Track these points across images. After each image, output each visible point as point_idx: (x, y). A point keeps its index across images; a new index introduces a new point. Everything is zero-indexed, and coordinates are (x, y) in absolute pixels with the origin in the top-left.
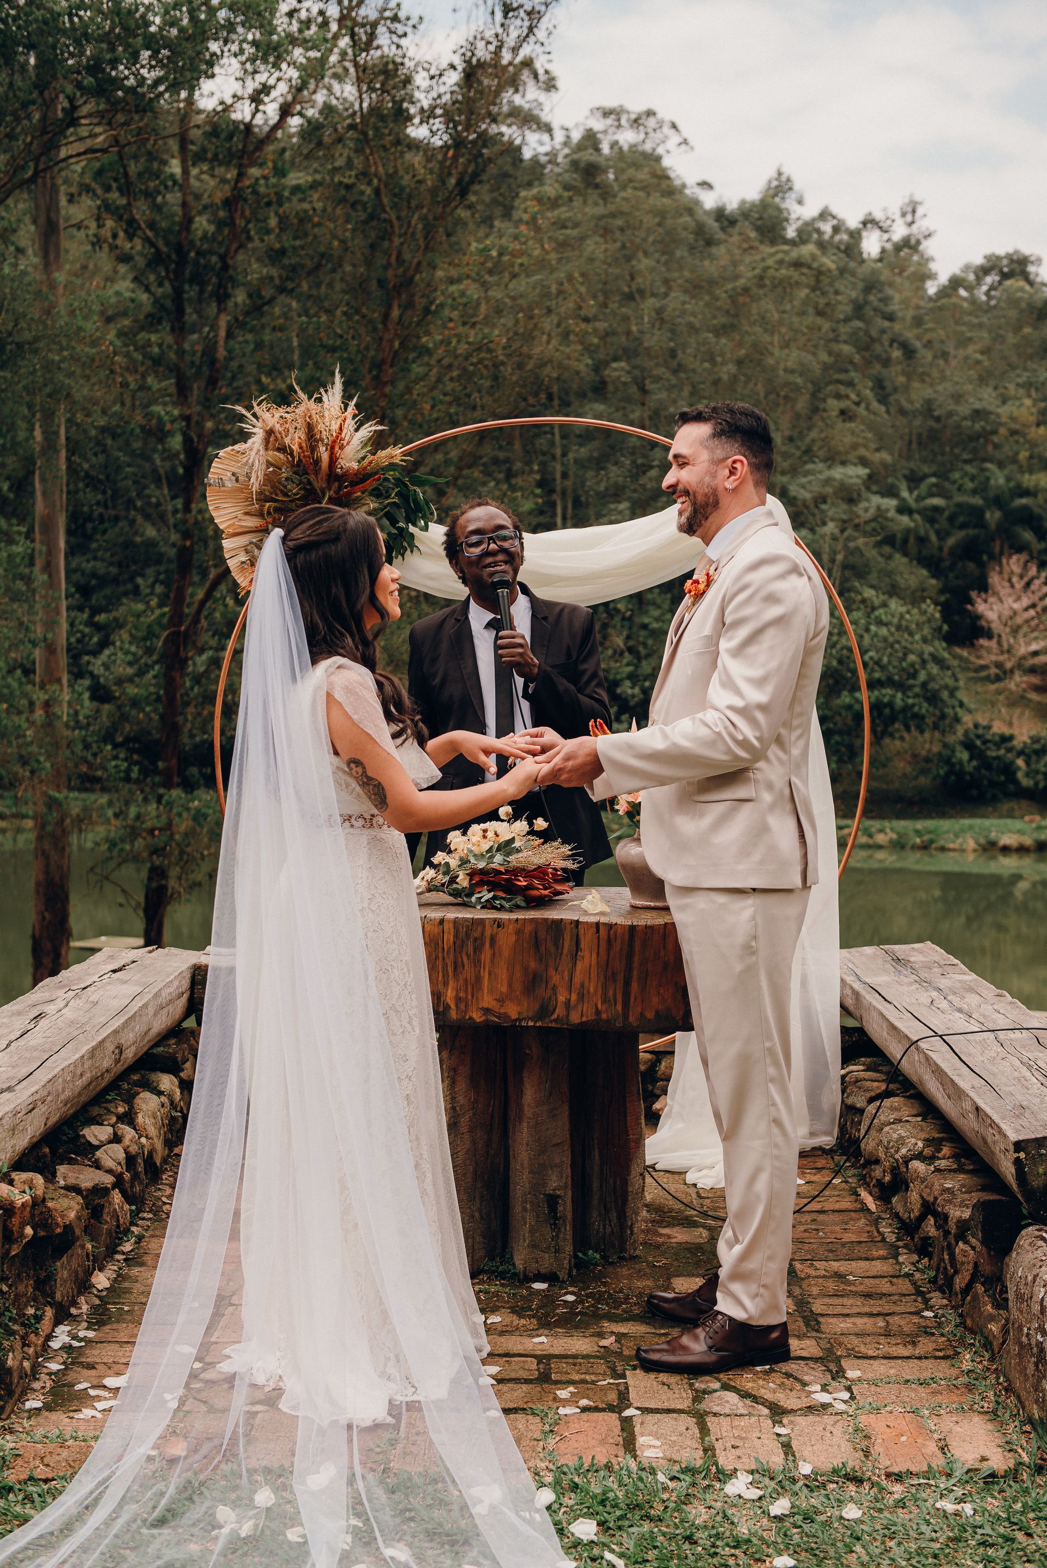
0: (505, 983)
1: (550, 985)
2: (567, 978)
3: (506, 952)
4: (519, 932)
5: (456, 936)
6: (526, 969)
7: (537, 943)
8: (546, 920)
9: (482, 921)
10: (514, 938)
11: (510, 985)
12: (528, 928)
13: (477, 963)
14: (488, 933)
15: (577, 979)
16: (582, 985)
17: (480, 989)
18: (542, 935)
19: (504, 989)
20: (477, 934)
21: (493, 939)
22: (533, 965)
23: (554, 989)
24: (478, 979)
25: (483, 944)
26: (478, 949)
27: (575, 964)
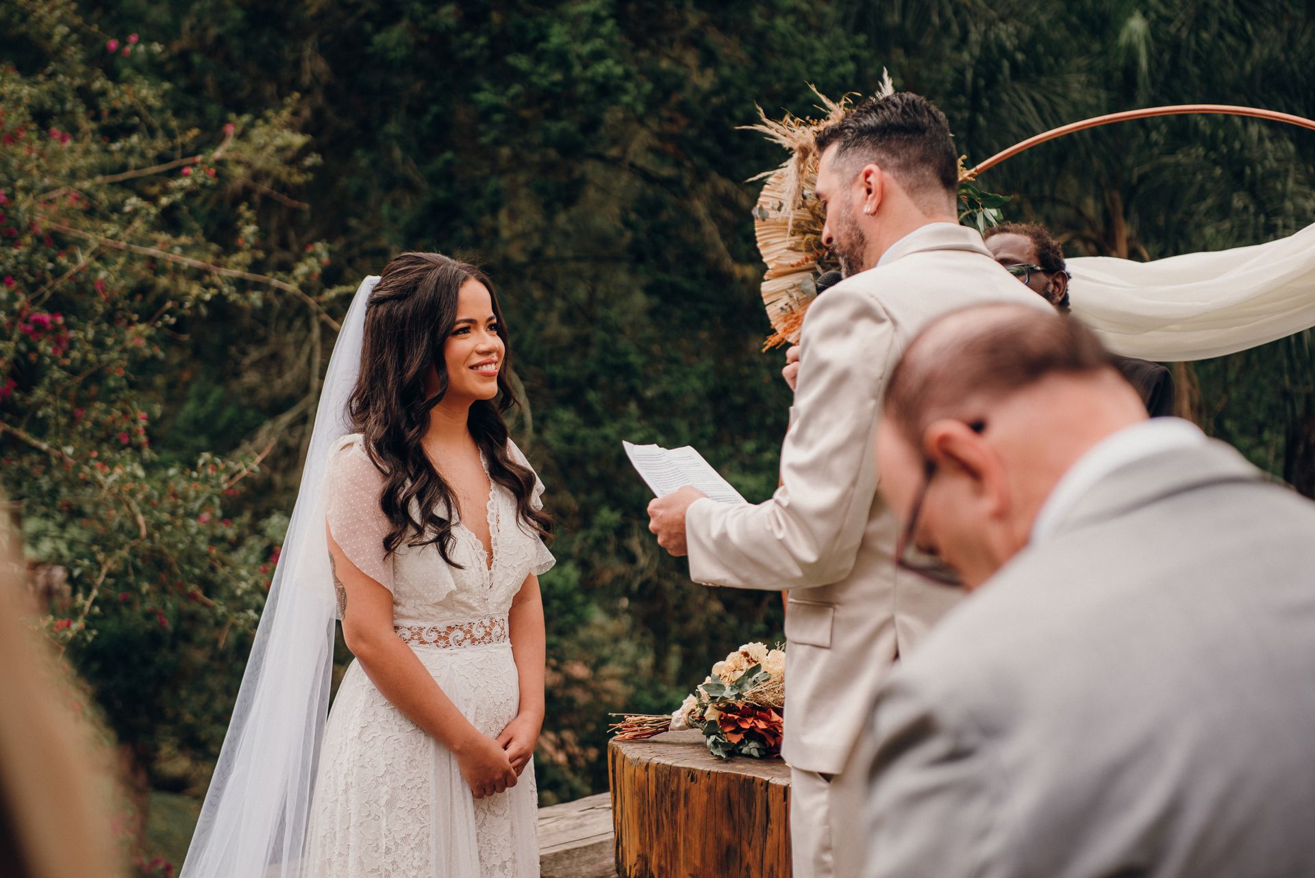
0: (699, 856)
1: (744, 865)
2: (758, 856)
3: (699, 813)
4: (710, 790)
5: (657, 788)
6: (718, 839)
7: (730, 807)
8: (738, 776)
9: (678, 769)
10: (705, 797)
11: (703, 859)
12: (721, 786)
13: (674, 824)
14: (682, 789)
15: (768, 861)
16: (772, 869)
17: (677, 859)
18: (735, 796)
19: (697, 862)
20: (673, 787)
21: (686, 795)
22: (726, 834)
23: (748, 868)
24: (675, 844)
25: (678, 800)
26: (674, 806)
27: (765, 841)
